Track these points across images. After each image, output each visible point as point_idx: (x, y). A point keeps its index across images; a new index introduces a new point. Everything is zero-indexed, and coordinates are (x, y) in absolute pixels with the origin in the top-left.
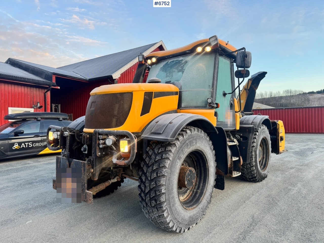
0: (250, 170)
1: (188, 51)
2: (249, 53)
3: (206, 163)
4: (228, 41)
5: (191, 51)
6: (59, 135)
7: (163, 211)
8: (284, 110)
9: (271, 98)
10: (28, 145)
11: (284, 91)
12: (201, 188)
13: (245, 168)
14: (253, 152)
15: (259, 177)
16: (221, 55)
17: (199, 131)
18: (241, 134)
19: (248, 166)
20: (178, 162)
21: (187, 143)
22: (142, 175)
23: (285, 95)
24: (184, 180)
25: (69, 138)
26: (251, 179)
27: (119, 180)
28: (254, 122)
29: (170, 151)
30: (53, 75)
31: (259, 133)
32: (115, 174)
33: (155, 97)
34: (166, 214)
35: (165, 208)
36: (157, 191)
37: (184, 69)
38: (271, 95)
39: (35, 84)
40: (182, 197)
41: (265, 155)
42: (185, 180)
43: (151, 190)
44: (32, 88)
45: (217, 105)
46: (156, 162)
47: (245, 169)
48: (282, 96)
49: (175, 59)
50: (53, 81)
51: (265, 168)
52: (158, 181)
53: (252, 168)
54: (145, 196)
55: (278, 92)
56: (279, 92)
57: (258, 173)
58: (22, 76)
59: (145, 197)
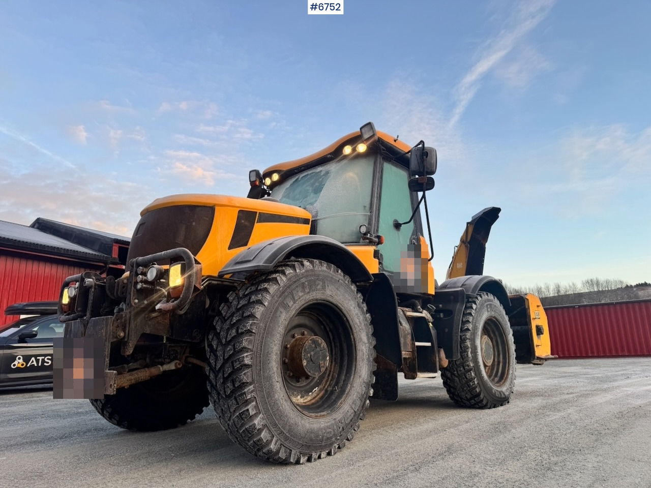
0: (465, 379)
1: (330, 156)
2: (432, 151)
3: (351, 334)
4: (398, 136)
5: (334, 155)
6: (77, 288)
7: (247, 402)
8: (577, 311)
9: (559, 296)
10: (43, 361)
11: (584, 282)
12: (342, 383)
13: (454, 374)
14: (468, 341)
15: (486, 395)
16: (387, 159)
17: (332, 269)
18: (441, 305)
19: (460, 371)
20: (281, 312)
21: (303, 283)
22: (212, 340)
23: (587, 291)
24: (301, 356)
25: (93, 290)
26: (471, 399)
27: (179, 366)
28: (465, 285)
29: (266, 290)
30: (114, 244)
31: (479, 306)
32: (172, 354)
33: (260, 221)
34: (253, 409)
35: (250, 396)
36: (236, 362)
37: (323, 184)
38: (559, 291)
39: (78, 259)
40: (301, 397)
41: (501, 356)
42: (303, 356)
43: (226, 361)
44: (72, 268)
45: (379, 240)
46: (238, 310)
47: (456, 378)
48: (582, 293)
49: (310, 172)
50: (114, 255)
51: (503, 381)
52: (238, 342)
53: (469, 373)
54: (216, 376)
55: (571, 284)
56: (573, 284)
57: (484, 386)
58: (55, 246)
59: (216, 379)
